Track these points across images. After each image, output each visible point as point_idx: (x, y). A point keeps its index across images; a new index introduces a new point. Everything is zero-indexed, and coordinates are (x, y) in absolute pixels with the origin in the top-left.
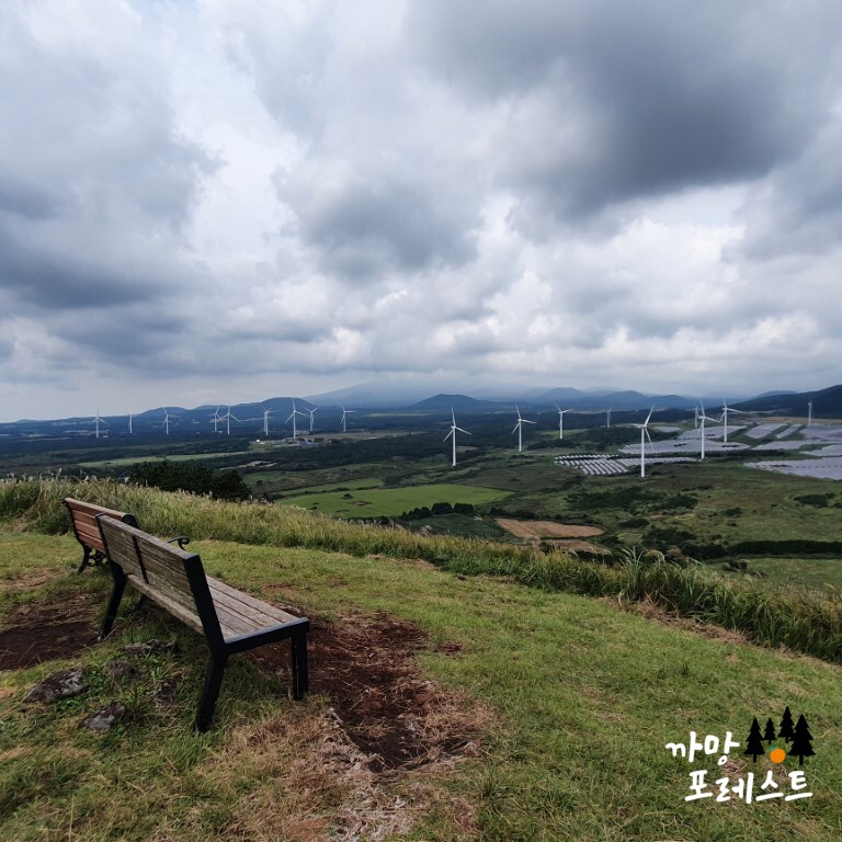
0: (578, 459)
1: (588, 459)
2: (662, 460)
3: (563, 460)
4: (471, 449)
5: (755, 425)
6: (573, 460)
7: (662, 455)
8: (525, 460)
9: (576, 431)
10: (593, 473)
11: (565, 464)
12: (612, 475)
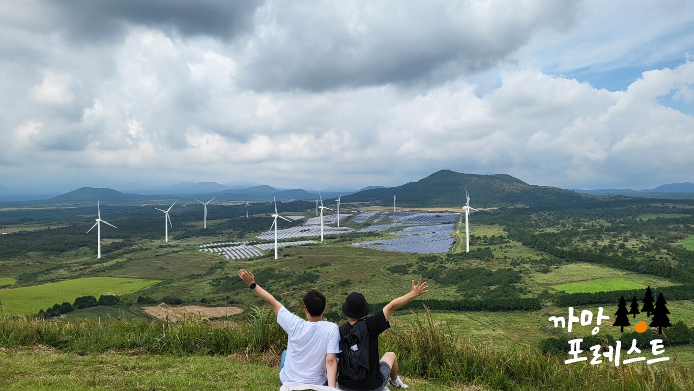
0: (221, 247)
1: (229, 246)
2: (291, 244)
3: (207, 248)
4: (117, 241)
5: (359, 213)
6: (216, 247)
7: (292, 240)
8: (171, 250)
9: (219, 221)
10: (234, 258)
11: (209, 251)
12: (251, 259)
